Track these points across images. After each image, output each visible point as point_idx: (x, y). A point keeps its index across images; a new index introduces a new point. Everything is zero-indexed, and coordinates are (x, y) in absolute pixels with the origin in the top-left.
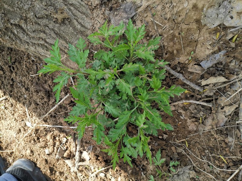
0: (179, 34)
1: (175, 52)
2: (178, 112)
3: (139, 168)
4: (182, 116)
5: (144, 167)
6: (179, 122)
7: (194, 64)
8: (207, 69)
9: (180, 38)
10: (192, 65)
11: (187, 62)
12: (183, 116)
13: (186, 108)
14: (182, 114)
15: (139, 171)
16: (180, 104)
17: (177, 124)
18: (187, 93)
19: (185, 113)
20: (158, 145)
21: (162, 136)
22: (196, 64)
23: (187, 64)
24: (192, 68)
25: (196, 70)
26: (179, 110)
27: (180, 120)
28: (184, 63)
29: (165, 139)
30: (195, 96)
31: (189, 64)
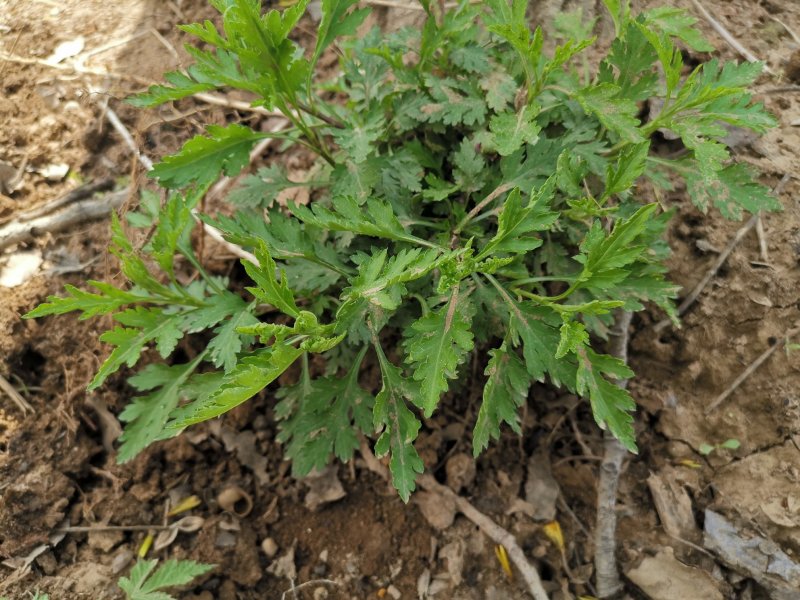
0: (772, 341)
1: (695, 369)
2: (438, 549)
3: (59, 524)
4: (431, 580)
5: (72, 547)
6: (397, 586)
7: (688, 489)
8: (711, 546)
9: (759, 353)
10: (680, 482)
11: (679, 449)
12: (438, 586)
13: (480, 576)
14: (444, 575)
15: (45, 527)
16: (482, 539)
17: (380, 584)
18: (547, 538)
19: (452, 587)
20: (226, 550)
21: (280, 552)
22: (691, 494)
23: (672, 457)
24: (668, 488)
25: (671, 509)
26: (454, 547)
27: (406, 587)
28: (667, 439)
29: (271, 576)
30: (552, 583)
31: (674, 465)
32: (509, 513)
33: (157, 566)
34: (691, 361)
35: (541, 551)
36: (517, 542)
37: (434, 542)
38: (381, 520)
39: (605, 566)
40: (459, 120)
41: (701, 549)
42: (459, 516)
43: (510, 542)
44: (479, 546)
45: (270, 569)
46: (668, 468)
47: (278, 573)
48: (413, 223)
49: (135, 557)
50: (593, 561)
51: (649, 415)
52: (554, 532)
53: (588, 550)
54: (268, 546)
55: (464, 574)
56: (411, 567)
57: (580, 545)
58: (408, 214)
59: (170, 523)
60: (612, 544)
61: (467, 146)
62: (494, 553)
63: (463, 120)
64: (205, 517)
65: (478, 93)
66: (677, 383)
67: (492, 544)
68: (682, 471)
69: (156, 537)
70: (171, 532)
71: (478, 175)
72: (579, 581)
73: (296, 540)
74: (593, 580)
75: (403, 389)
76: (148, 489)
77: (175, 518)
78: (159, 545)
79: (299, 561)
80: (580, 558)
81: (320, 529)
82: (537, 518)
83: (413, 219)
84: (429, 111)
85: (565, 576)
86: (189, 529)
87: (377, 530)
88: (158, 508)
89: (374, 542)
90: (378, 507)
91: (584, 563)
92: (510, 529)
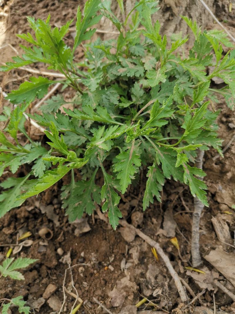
1: (229, 175)
4: (126, 262)
11: (223, 207)
13: (146, 260)
14: (131, 260)
16: (146, 245)
17: (105, 265)
18: (172, 244)
19: (134, 265)
20: (42, 253)
21: (65, 253)
22: (229, 224)
23: (221, 210)
24: (220, 222)
25: (221, 231)
26: (135, 249)
27: (116, 265)
28: (219, 203)
29: (61, 263)
30: (175, 262)
31: (221, 213)
32: (156, 234)
33: (14, 261)
34: (227, 172)
35: (170, 249)
36: (160, 246)
37: (127, 247)
38: (106, 239)
39: (196, 254)
40: (134, 75)
41: (233, 246)
42: (137, 236)
43: (157, 246)
44: (145, 248)
45: (61, 260)
46: (219, 214)
47: (64, 262)
48: (116, 117)
49: (5, 257)
50: (190, 253)
51: (211, 194)
52: (175, 241)
53: (189, 248)
54: (60, 251)
55: (139, 260)
56: (118, 257)
57: (185, 246)
58: (113, 113)
59: (19, 243)
60: (198, 245)
61: (137, 85)
62: (151, 251)
63: (135, 75)
64: (34, 240)
65: (141, 64)
66: (222, 181)
67: (150, 247)
68: (225, 216)
69: (13, 249)
70: (20, 247)
71: (141, 97)
72: (185, 261)
73: (71, 248)
74: (191, 260)
75: (113, 184)
76: (10, 229)
77: (21, 241)
78: (15, 252)
79: (72, 257)
80: (186, 252)
81: (81, 244)
82: (168, 236)
83: (116, 115)
84: (121, 71)
85: (180, 259)
86: (27, 245)
87: (104, 243)
88: (14, 237)
89: (103, 248)
90: (104, 234)
91: (187, 254)
92: (157, 241)
